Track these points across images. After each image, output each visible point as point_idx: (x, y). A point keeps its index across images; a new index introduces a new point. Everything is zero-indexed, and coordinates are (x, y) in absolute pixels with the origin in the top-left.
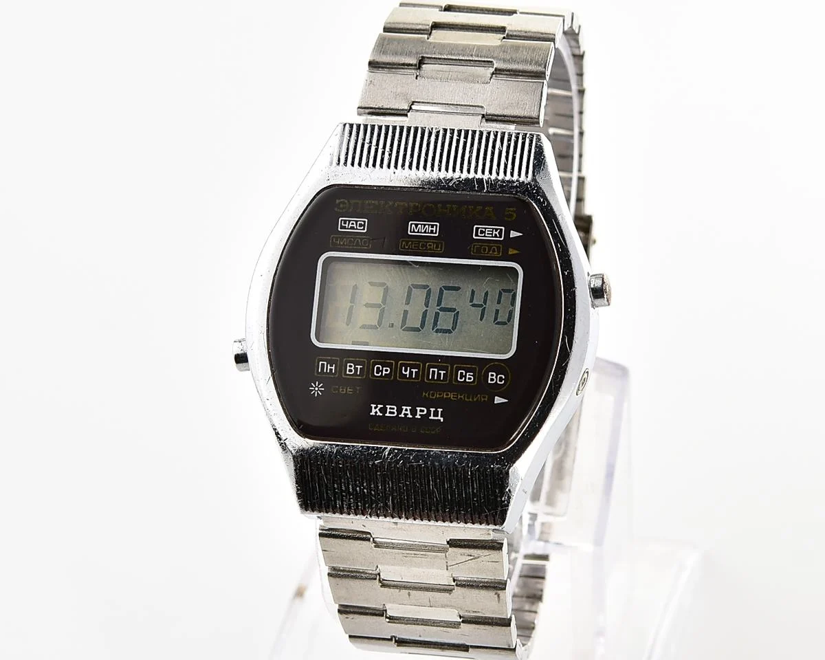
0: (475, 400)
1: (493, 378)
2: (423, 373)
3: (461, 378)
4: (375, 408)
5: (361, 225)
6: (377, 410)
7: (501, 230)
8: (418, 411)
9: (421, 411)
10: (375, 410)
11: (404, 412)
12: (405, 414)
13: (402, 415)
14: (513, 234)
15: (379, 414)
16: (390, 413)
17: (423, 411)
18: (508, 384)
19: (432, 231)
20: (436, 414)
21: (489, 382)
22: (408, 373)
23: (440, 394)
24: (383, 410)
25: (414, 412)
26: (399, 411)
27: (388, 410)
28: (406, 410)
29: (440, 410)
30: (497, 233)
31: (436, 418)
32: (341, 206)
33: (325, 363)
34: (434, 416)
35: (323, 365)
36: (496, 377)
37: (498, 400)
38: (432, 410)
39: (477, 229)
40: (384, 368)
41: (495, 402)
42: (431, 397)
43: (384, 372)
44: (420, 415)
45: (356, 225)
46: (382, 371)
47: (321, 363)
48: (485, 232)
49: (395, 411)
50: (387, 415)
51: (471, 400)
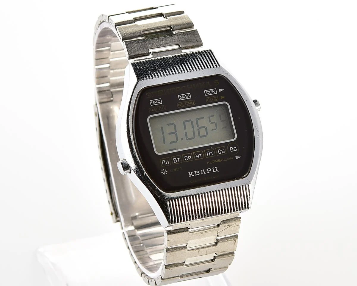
0: (228, 160)
1: (232, 149)
2: (204, 155)
3: (220, 153)
4: (190, 173)
5: (159, 101)
6: (191, 174)
7: (215, 90)
8: (208, 170)
9: (209, 170)
10: (191, 175)
11: (202, 172)
12: (203, 173)
13: (202, 174)
14: (220, 90)
15: (192, 175)
16: (197, 174)
17: (210, 170)
18: (239, 150)
19: (188, 97)
20: (215, 170)
21: (231, 151)
22: (198, 156)
23: (214, 161)
24: (194, 174)
25: (206, 171)
26: (200, 172)
27: (196, 173)
28: (203, 171)
29: (216, 168)
30: (214, 91)
31: (216, 171)
32: (149, 96)
33: (164, 161)
34: (214, 171)
35: (163, 162)
36: (233, 149)
37: (237, 158)
38: (213, 168)
39: (206, 92)
40: (188, 157)
41: (236, 159)
42: (210, 163)
43: (189, 158)
44: (209, 172)
45: (157, 102)
46: (188, 158)
47: (162, 161)
48: (209, 92)
49: (198, 173)
50: (196, 175)
51: (226, 160)
